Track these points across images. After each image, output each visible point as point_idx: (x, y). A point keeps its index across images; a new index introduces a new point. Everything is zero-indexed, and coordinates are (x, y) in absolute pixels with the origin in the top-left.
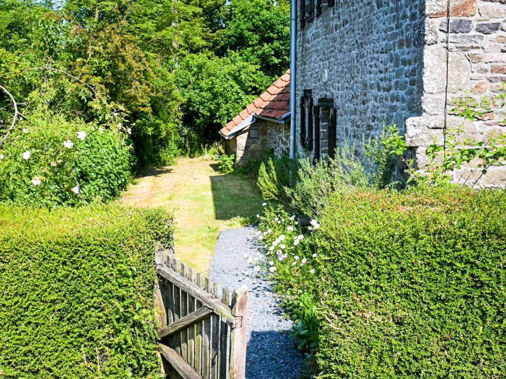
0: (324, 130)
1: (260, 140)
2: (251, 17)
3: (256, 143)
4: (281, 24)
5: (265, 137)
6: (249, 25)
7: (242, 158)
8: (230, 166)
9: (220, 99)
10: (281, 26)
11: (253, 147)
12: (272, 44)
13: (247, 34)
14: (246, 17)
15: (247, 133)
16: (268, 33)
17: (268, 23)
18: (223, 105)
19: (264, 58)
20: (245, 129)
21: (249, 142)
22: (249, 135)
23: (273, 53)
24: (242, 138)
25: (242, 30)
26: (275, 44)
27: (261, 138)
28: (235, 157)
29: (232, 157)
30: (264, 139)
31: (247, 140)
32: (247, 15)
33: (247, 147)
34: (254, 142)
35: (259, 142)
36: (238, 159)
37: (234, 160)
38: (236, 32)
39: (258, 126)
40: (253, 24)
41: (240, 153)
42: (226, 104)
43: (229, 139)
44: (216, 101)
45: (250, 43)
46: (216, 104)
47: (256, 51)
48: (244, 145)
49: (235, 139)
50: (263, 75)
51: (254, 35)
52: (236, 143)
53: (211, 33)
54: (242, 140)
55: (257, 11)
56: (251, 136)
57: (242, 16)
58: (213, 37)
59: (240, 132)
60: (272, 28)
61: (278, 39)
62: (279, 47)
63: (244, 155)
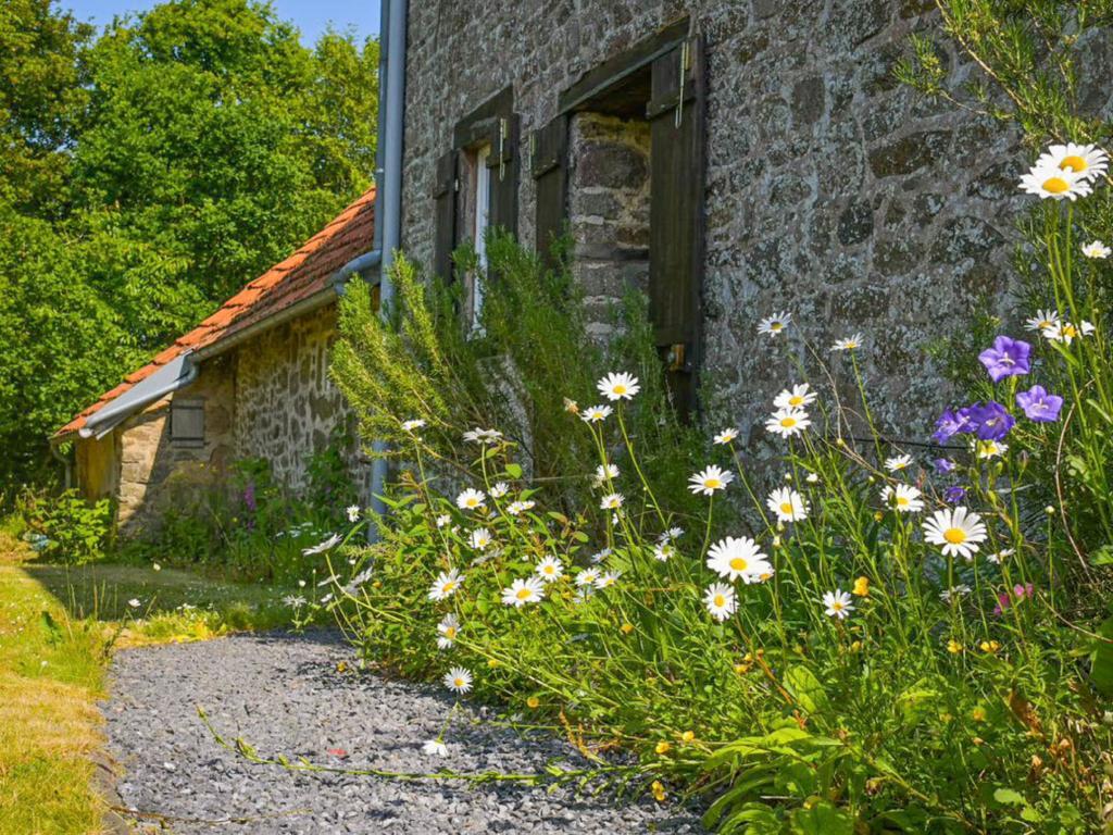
0: (591, 220)
1: (208, 449)
2: (162, 116)
3: (195, 459)
4: (261, 142)
5: (227, 439)
6: (157, 136)
7: (139, 509)
8: (91, 541)
9: (55, 342)
10: (263, 151)
11: (180, 470)
12: (230, 202)
13: (150, 163)
14: (146, 113)
15: (161, 422)
16: (221, 166)
17: (218, 133)
18: (67, 361)
19: (202, 243)
20: (154, 407)
21: (168, 455)
22: (169, 427)
23: (232, 227)
24: (142, 436)
25: (132, 149)
26: (240, 202)
27: (213, 440)
28: (115, 505)
29: (102, 508)
30: (221, 445)
31: (161, 446)
32: (149, 107)
33: (159, 472)
34: (185, 456)
35: (204, 455)
36: (124, 513)
37: (108, 521)
38: (113, 158)
39: (204, 398)
40: (171, 138)
41: (132, 493)
42: (76, 357)
43: (93, 437)
44: (40, 347)
45: (159, 192)
46: (39, 356)
47: (177, 220)
48: (149, 462)
49: (115, 442)
50: (196, 296)
51: (174, 171)
52: (119, 457)
53: (29, 157)
54: (142, 447)
55: (184, 100)
56: (174, 435)
57: (135, 111)
58: (37, 170)
59: (137, 415)
60: (230, 150)
61: (251, 189)
62: (252, 214)
63: (146, 498)
